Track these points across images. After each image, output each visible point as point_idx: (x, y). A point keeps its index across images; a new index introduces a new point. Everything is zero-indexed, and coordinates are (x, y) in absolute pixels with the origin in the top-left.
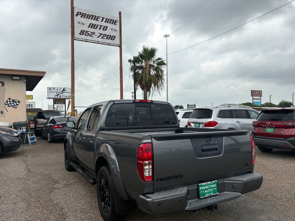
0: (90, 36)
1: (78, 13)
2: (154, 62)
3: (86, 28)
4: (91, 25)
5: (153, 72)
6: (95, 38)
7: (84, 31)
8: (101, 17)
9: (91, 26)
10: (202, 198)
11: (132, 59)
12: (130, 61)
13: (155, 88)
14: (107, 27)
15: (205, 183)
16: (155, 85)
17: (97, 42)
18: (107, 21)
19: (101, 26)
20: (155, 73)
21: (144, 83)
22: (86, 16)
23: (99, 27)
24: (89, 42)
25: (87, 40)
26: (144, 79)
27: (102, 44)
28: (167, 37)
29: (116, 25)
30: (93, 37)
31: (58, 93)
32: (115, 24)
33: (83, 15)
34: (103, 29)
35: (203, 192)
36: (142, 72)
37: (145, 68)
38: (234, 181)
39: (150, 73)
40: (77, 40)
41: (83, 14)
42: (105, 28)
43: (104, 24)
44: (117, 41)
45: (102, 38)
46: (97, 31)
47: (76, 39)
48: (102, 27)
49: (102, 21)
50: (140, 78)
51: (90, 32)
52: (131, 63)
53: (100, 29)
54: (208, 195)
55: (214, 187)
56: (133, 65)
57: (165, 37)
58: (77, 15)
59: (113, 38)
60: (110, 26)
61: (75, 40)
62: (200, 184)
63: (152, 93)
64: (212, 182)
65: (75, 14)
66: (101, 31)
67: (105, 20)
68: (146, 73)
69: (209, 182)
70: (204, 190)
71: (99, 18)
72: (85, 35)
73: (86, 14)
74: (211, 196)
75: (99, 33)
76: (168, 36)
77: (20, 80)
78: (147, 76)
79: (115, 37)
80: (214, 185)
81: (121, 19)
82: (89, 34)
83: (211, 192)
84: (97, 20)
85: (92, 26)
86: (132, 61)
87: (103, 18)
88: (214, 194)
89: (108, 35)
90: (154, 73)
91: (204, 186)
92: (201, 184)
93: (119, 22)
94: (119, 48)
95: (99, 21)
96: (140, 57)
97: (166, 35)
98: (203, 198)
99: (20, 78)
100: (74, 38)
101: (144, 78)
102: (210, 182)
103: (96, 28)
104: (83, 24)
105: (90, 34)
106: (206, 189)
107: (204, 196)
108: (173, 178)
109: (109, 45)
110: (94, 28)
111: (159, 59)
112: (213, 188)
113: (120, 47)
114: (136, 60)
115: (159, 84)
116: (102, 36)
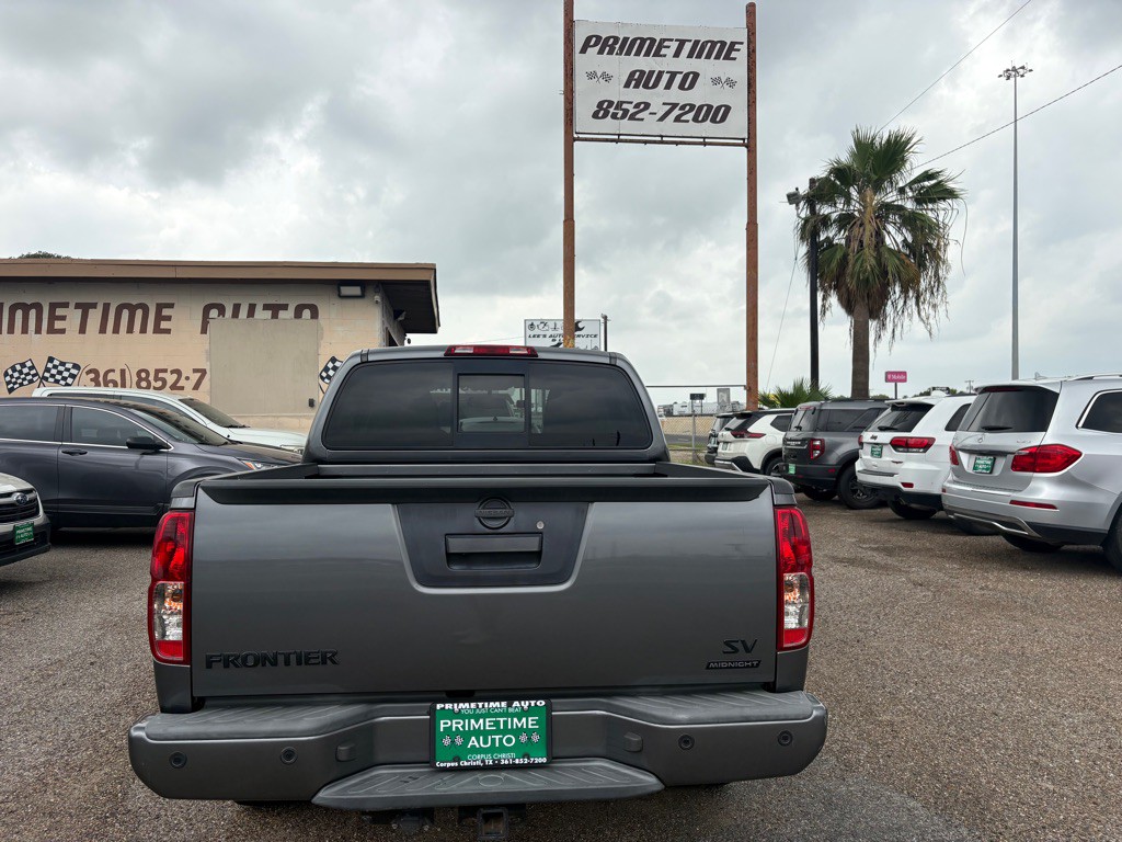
0: (632, 117)
1: (589, 39)
2: (902, 191)
3: (616, 92)
4: (636, 77)
5: (895, 237)
6: (649, 124)
7: (611, 103)
8: (672, 40)
9: (633, 82)
10: (445, 770)
11: (804, 189)
12: (793, 198)
13: (905, 302)
14: (696, 75)
15: (473, 705)
16: (905, 291)
17: (659, 139)
18: (699, 49)
19: (673, 75)
20: (905, 240)
21: (851, 283)
22: (617, 46)
23: (666, 77)
24: (626, 141)
25: (619, 135)
26: (854, 265)
27: (677, 143)
28: (1018, 78)
29: (734, 59)
30: (642, 120)
31: (558, 339)
32: (727, 57)
33: (607, 45)
34: (681, 87)
35: (459, 741)
36: (848, 239)
37: (859, 223)
38: (632, 713)
39: (883, 241)
40: (586, 140)
41: (608, 39)
42: (689, 82)
43: (685, 64)
44: (736, 124)
45: (678, 119)
46: (658, 98)
47: (581, 136)
48: (679, 78)
49: (677, 54)
50: (834, 264)
51: (631, 103)
52: (797, 205)
53: (668, 87)
54: (483, 761)
55: (529, 732)
56: (805, 213)
57: (1008, 78)
58: (583, 51)
59: (718, 114)
60: (707, 67)
61: (579, 139)
62: (439, 706)
63: (895, 326)
64: (516, 704)
65: (578, 44)
66: (676, 95)
67: (688, 46)
68: (861, 242)
69: (492, 704)
70: (467, 735)
71: (666, 43)
72: (614, 116)
73: (616, 39)
74: (497, 767)
75: (664, 104)
76: (1021, 71)
77: (362, 296)
78: (869, 253)
79: (728, 108)
80: (530, 722)
81: (754, 34)
82: (626, 111)
83: (503, 749)
84: (657, 54)
85: (640, 79)
86: (803, 198)
87: (682, 43)
88: (517, 761)
89: (701, 107)
90: (900, 239)
91: (469, 717)
92: (448, 706)
93: (744, 48)
94: (745, 150)
95: (665, 56)
96: (837, 177)
97: (1014, 69)
98: (451, 769)
99: (363, 291)
100: (575, 136)
101: (851, 262)
102: (504, 704)
103: (655, 86)
104: (607, 77)
105: (632, 111)
106: (477, 733)
107: (457, 759)
108: (287, 663)
109: (705, 144)
110: (646, 86)
111: (927, 176)
112: (517, 732)
113: (747, 146)
114: (820, 192)
115: (923, 285)
116: (677, 112)
